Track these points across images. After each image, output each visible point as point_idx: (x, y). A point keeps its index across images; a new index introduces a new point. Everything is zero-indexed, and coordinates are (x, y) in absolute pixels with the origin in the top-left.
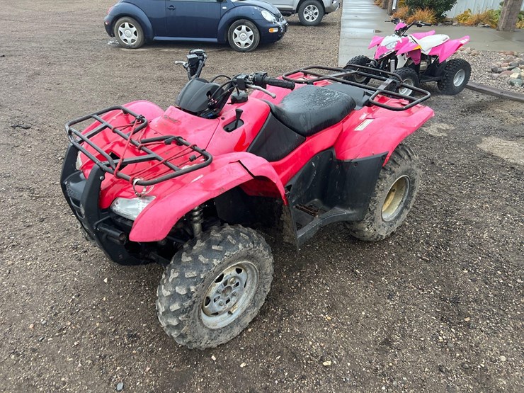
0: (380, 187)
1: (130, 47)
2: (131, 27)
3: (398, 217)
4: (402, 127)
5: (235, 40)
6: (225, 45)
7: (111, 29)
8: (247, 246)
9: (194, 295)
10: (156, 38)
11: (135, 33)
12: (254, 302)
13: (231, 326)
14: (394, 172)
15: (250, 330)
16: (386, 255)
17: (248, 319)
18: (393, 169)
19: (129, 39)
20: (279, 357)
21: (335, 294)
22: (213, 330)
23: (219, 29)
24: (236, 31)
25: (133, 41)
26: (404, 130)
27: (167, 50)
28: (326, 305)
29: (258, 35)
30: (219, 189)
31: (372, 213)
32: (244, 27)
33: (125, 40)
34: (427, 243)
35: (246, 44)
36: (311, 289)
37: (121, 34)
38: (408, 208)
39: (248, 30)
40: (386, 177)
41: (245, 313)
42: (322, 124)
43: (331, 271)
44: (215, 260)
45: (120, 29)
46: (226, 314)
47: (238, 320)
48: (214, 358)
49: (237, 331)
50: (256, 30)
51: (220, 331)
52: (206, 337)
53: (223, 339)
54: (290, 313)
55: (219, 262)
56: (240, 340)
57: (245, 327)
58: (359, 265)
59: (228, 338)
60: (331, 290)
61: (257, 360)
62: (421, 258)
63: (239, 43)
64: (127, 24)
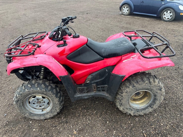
0: (125, 91)
1: (125, 15)
2: (127, 8)
3: (144, 109)
4: (140, 66)
5: (164, 16)
6: (159, 18)
7: (121, 8)
8: (43, 90)
9: (18, 98)
10: (134, 13)
11: (128, 10)
12: (51, 111)
13: (40, 115)
14: (135, 86)
15: (49, 120)
16: (128, 123)
17: (48, 116)
18: (135, 85)
19: (125, 12)
20: (45, 135)
21: (89, 126)
22: (32, 113)
23: (159, 11)
24: (165, 13)
25: (126, 13)
26: (140, 68)
27: (136, 17)
28: (80, 128)
29: (174, 15)
30: (24, 65)
31: (121, 101)
32: (169, 11)
33: (124, 12)
34: (155, 129)
35: (168, 18)
36: (83, 119)
37: (123, 10)
38: (152, 108)
39: (170, 13)
40: (129, 87)
41: (47, 113)
42: (112, 54)
43: (98, 117)
44: (26, 90)
45: (124, 8)
46: (41, 110)
47: (44, 115)
48: (31, 122)
49: (42, 118)
50: (174, 13)
51: (35, 115)
52: (27, 114)
53: (36, 118)
54: (67, 123)
55: (28, 91)
56: (43, 121)
57: (46, 118)
58: (112, 120)
59: (38, 118)
60: (89, 123)
61: (39, 131)
62: (143, 133)
63: (165, 18)
64: (126, 7)
